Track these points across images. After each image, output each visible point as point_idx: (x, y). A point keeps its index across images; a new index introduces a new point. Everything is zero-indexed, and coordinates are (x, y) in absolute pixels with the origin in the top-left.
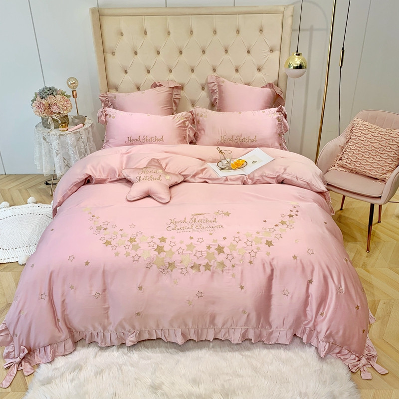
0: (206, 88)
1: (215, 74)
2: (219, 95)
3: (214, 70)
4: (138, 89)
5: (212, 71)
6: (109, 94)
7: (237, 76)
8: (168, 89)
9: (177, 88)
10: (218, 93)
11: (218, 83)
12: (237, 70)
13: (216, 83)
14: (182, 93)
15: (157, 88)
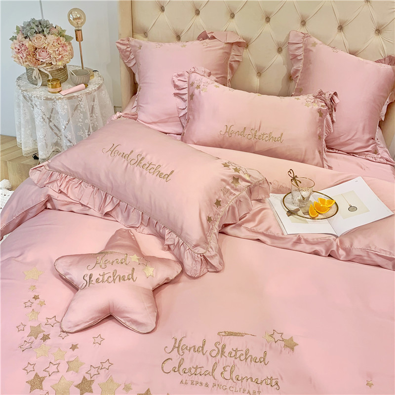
0: (284, 51)
1: (304, 30)
2: (304, 64)
3: (303, 23)
4: (178, 38)
5: (299, 25)
6: (133, 42)
7: (339, 37)
8: (224, 45)
9: (238, 44)
10: (302, 61)
11: (306, 45)
12: (341, 28)
13: (301, 45)
14: (245, 53)
15: (207, 40)
